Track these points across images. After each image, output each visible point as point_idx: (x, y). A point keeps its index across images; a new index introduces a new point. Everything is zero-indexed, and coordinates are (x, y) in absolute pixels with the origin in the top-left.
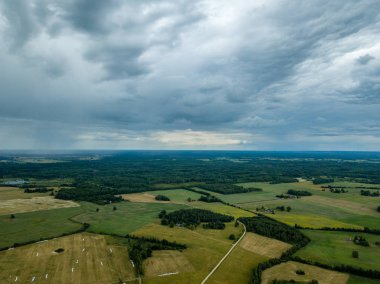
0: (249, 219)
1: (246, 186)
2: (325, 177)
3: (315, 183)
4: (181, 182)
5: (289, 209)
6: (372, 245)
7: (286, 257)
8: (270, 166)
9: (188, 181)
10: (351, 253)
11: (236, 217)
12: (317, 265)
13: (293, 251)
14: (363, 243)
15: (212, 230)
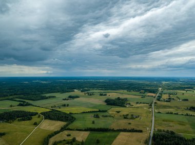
0: (47, 112)
1: (47, 95)
2: (86, 89)
3: (82, 91)
4: (7, 96)
5: (68, 105)
6: (101, 117)
7: (63, 129)
8: (62, 84)
9: (11, 95)
10: (91, 122)
11: (39, 112)
12: (77, 130)
13: (67, 125)
14: (97, 117)
15: (24, 122)
